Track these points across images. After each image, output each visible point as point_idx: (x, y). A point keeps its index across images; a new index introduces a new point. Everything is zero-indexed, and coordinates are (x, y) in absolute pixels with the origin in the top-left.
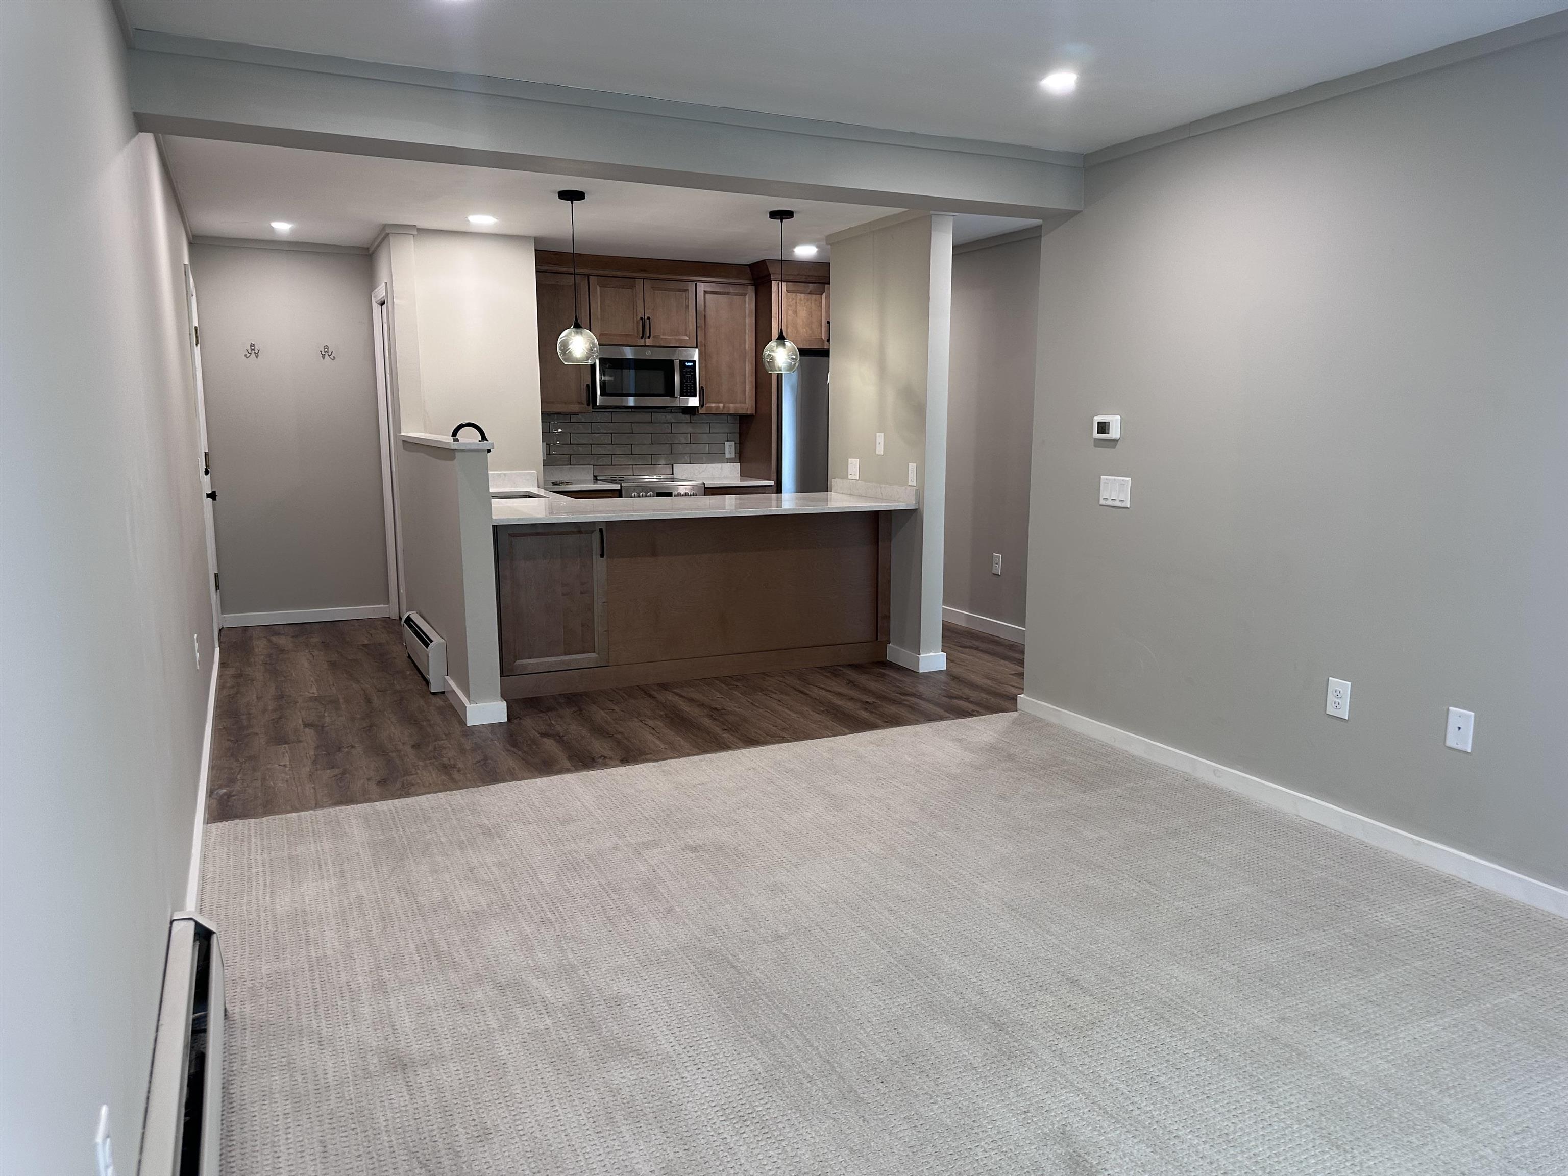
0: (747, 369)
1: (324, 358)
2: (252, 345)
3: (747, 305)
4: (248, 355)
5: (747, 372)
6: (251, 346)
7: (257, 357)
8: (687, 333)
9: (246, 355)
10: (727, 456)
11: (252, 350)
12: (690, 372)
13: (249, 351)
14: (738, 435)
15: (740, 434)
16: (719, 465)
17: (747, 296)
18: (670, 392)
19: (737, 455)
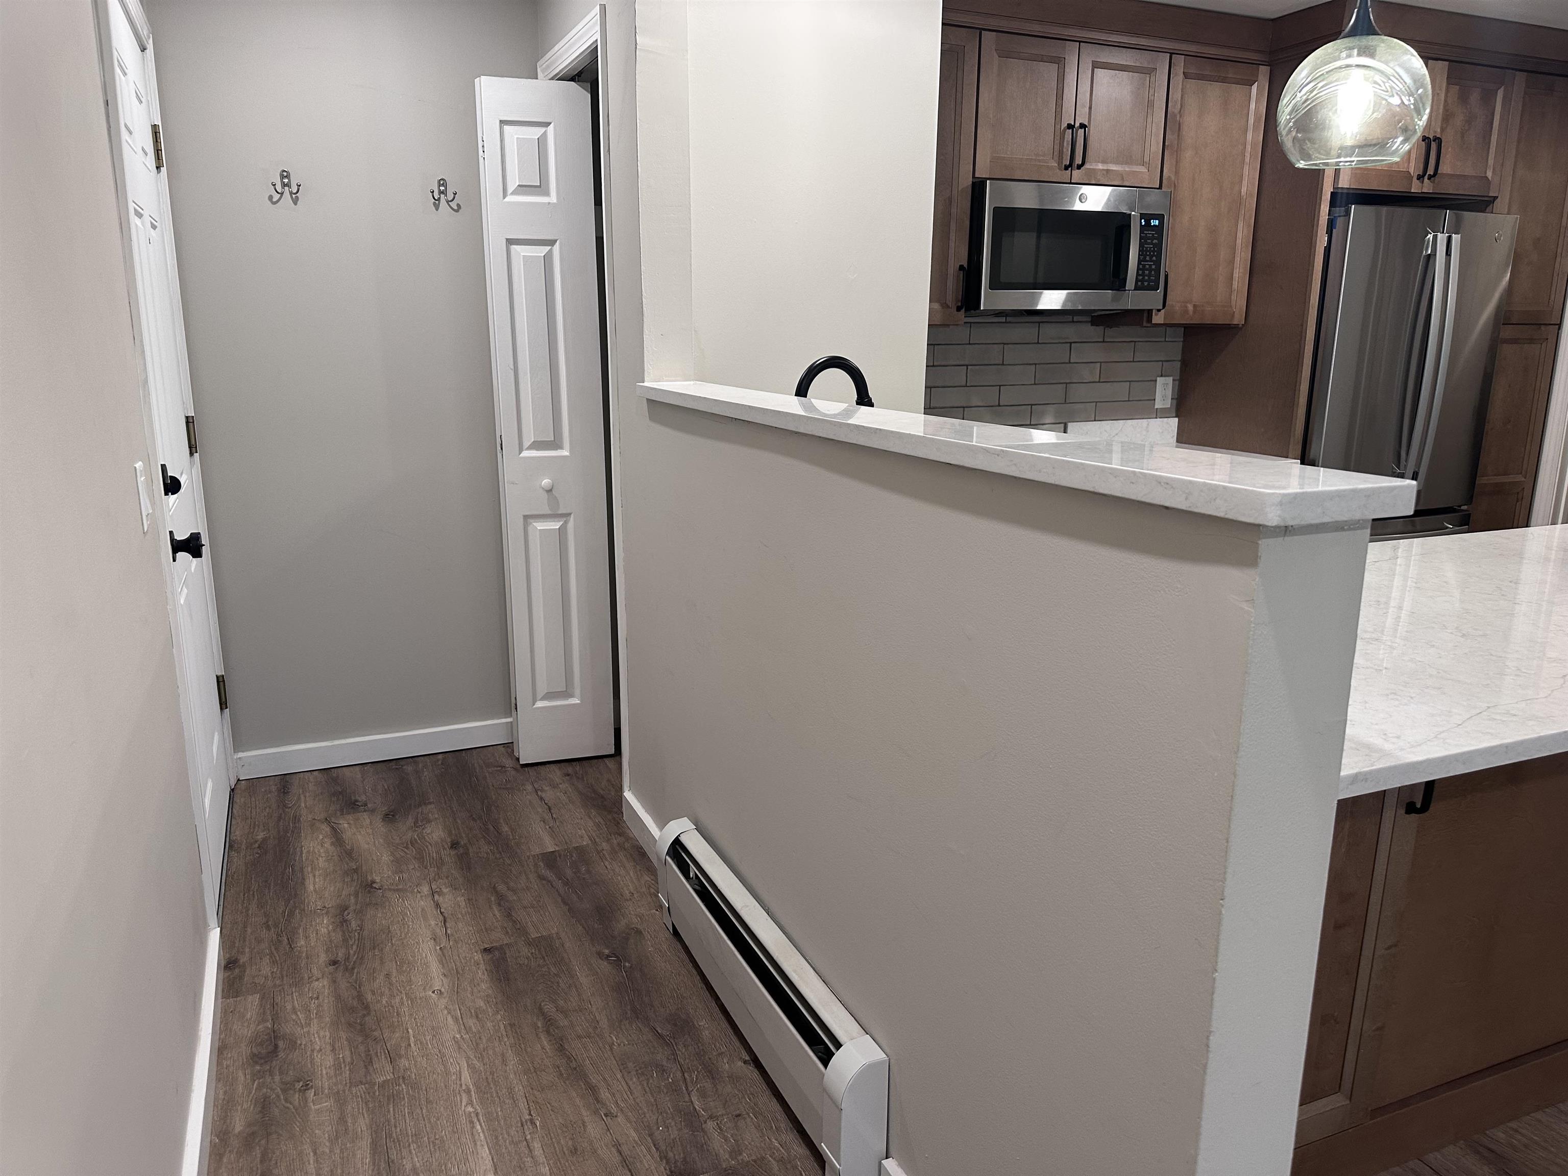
0: (1240, 235)
1: (437, 208)
2: (285, 175)
3: (1253, 106)
4: (276, 197)
5: (1239, 241)
6: (282, 177)
7: (295, 201)
8: (1146, 159)
9: (271, 197)
10: (1158, 405)
11: (284, 185)
12: (1153, 238)
13: (279, 189)
14: (1178, 364)
15: (1185, 363)
16: (1144, 422)
17: (1255, 87)
18: (1116, 281)
19: (1175, 402)
